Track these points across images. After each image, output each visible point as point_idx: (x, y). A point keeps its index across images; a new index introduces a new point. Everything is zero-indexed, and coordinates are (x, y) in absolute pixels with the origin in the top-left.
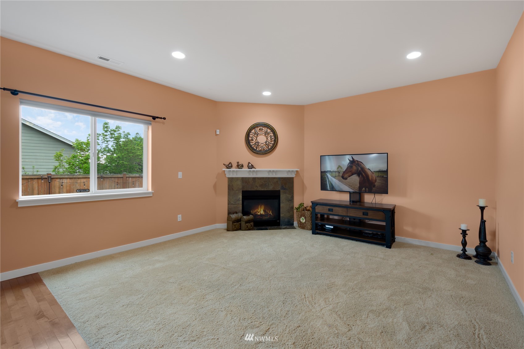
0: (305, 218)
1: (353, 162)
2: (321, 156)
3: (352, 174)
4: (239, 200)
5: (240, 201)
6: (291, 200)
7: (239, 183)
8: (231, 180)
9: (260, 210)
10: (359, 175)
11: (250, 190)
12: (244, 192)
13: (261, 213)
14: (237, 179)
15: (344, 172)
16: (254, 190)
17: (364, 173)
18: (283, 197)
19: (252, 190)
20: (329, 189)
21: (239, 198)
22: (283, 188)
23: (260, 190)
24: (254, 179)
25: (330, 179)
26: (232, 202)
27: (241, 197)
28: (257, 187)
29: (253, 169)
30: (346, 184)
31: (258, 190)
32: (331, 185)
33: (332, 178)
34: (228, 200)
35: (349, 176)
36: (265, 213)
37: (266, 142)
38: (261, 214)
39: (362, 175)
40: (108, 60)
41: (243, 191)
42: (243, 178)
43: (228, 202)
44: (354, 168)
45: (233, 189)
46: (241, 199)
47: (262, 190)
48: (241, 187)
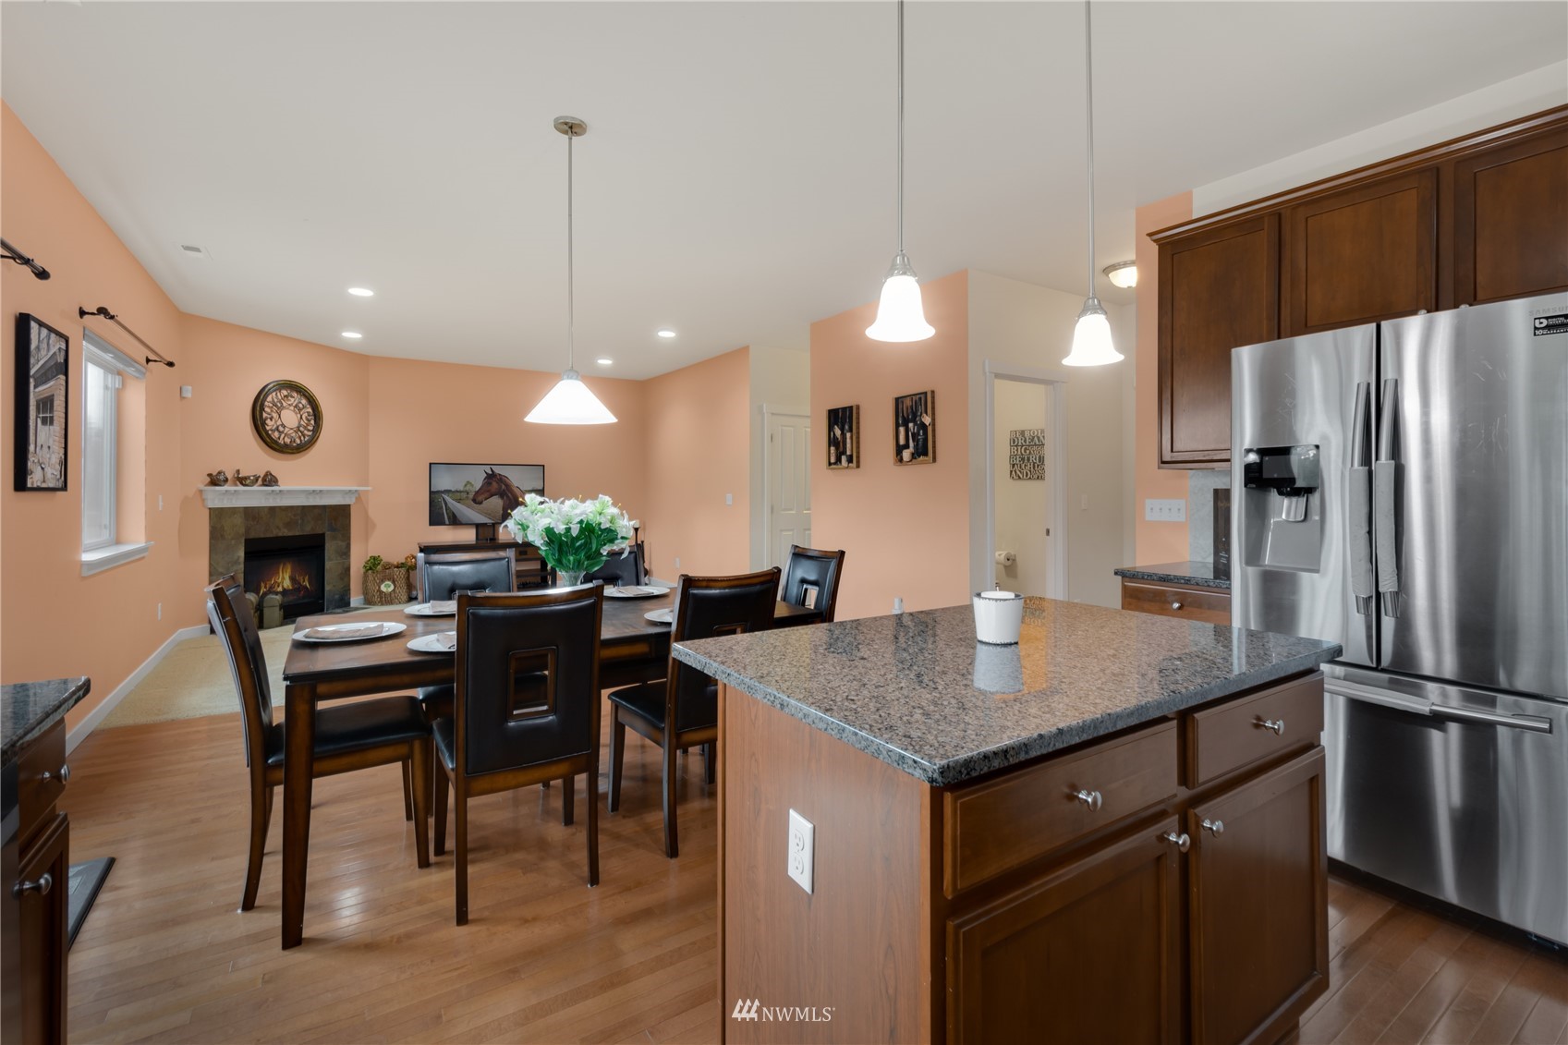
0: (394, 582)
1: (491, 477)
2: (430, 464)
3: (492, 496)
4: (237, 562)
5: (239, 564)
6: (346, 553)
7: (238, 520)
8: (217, 515)
9: (283, 578)
10: (502, 497)
11: (262, 536)
12: (249, 543)
13: (285, 586)
14: (233, 511)
15: (477, 493)
16: (271, 536)
17: (511, 493)
18: (330, 548)
19: (268, 536)
20: (447, 522)
21: (239, 557)
22: (333, 529)
23: (285, 534)
24: (272, 509)
25: (449, 505)
26: (221, 570)
27: (241, 554)
28: (280, 529)
29: (275, 488)
30: (481, 512)
31: (280, 534)
32: (451, 515)
33: (454, 502)
34: (210, 564)
35: (486, 499)
36: (293, 585)
37: (298, 427)
38: (284, 590)
39: (508, 497)
40: (197, 250)
41: (246, 540)
42: (246, 509)
43: (210, 567)
44: (495, 485)
45: (222, 536)
46: (242, 559)
47: (290, 534)
48: (242, 530)
